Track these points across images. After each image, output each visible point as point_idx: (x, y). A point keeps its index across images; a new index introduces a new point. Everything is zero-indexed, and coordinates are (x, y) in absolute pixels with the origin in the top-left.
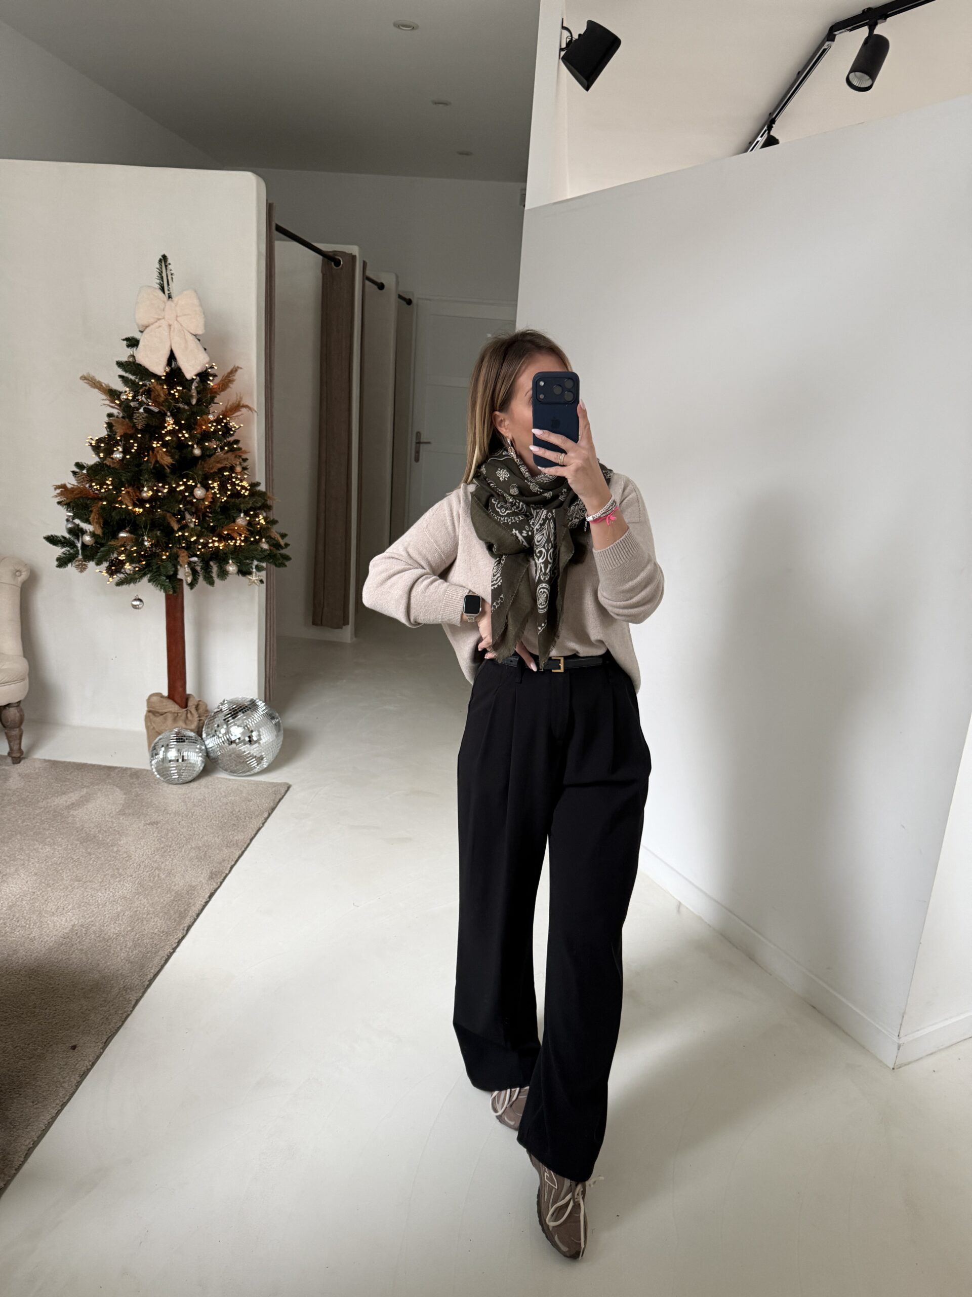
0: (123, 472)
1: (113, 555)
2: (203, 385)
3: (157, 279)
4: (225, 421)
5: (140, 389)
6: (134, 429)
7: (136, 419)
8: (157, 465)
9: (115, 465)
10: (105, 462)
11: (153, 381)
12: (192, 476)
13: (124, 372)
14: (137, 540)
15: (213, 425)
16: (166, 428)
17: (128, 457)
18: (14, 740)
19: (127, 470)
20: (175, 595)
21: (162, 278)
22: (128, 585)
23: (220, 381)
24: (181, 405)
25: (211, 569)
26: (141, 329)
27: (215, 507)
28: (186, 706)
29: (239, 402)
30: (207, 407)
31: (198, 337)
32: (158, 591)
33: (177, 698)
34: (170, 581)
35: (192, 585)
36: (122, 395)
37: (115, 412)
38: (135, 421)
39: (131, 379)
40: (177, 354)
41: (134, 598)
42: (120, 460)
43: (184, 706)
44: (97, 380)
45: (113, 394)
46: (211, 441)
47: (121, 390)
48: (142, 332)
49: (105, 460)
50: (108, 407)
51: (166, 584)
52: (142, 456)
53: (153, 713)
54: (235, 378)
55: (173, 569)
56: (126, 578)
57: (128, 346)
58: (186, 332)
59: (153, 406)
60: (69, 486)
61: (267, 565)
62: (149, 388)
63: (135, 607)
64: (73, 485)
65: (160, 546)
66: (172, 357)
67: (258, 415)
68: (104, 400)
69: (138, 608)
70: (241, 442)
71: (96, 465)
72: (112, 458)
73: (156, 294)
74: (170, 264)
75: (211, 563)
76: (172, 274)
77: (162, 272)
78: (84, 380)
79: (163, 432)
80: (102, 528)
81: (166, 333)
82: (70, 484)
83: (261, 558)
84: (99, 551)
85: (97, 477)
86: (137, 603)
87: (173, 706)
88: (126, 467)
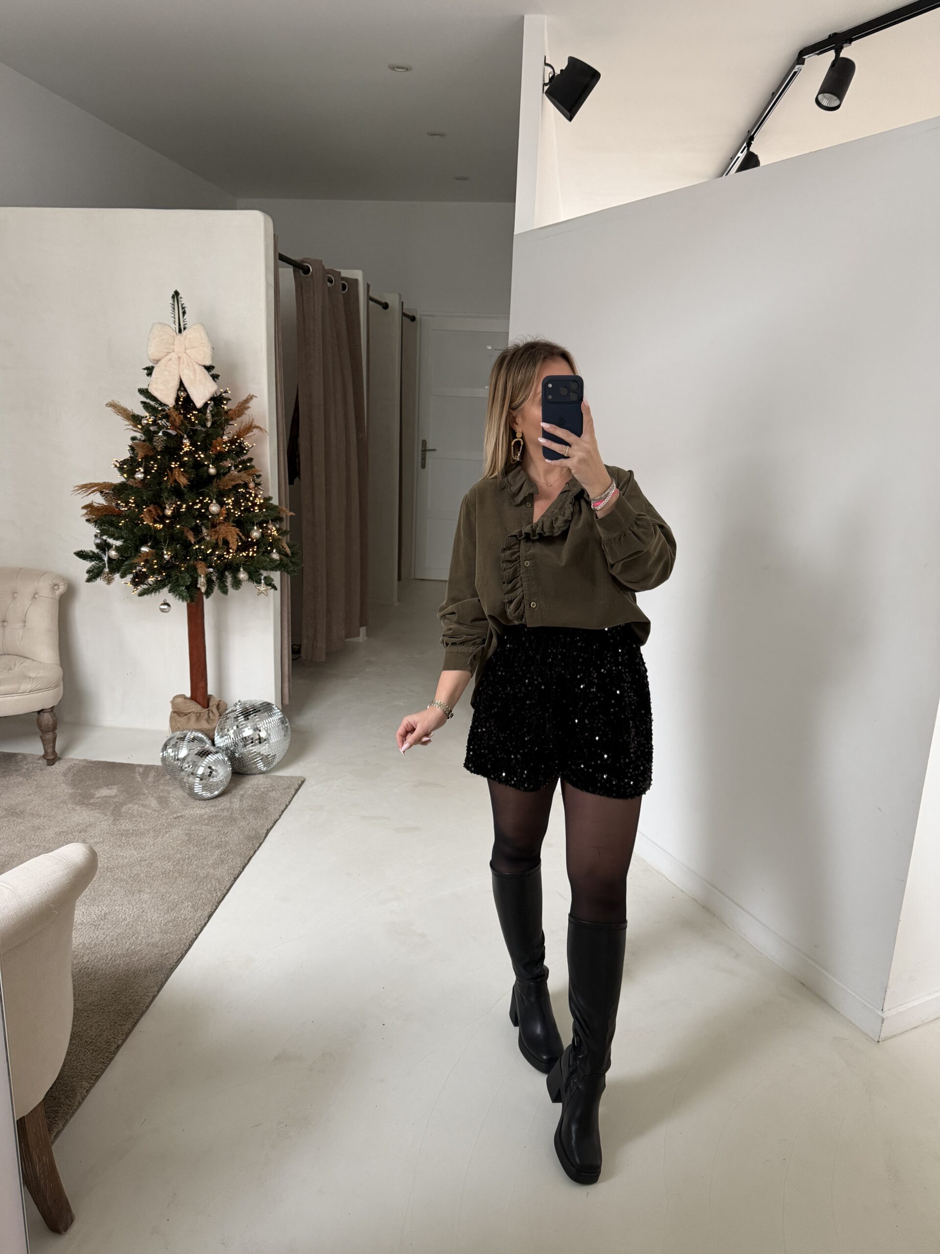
0: (145, 491)
1: (136, 567)
2: (217, 409)
4: (239, 441)
5: (160, 413)
6: (155, 451)
7: (155, 442)
8: (176, 485)
9: (138, 485)
10: (128, 483)
13: (143, 398)
14: (157, 554)
15: (227, 446)
16: (183, 450)
17: (149, 477)
18: (49, 743)
20: (193, 604)
21: (175, 312)
22: (150, 595)
23: (235, 406)
24: (199, 428)
25: (226, 579)
26: (156, 359)
28: (208, 706)
29: (252, 423)
30: (223, 430)
32: (177, 600)
33: (200, 698)
34: (188, 592)
36: (143, 420)
37: (138, 435)
38: (155, 444)
39: (151, 406)
40: (187, 384)
42: (142, 480)
43: (206, 706)
44: (122, 406)
45: (136, 419)
46: (226, 460)
47: (143, 416)
48: (157, 362)
49: (129, 480)
50: (132, 431)
51: (186, 594)
52: (162, 475)
53: (177, 713)
54: (250, 405)
55: (190, 579)
56: (148, 589)
57: (145, 374)
58: (194, 363)
59: (172, 430)
60: (94, 504)
62: (167, 413)
63: (163, 611)
64: (99, 504)
65: (179, 558)
69: (165, 612)
70: (254, 461)
71: (121, 484)
72: (134, 478)
74: (182, 299)
75: (227, 573)
76: (185, 308)
77: (174, 306)
78: (109, 407)
79: (181, 453)
81: (176, 366)
83: (274, 568)
84: (123, 565)
85: (121, 496)
86: (165, 607)
87: (196, 707)
88: (147, 486)
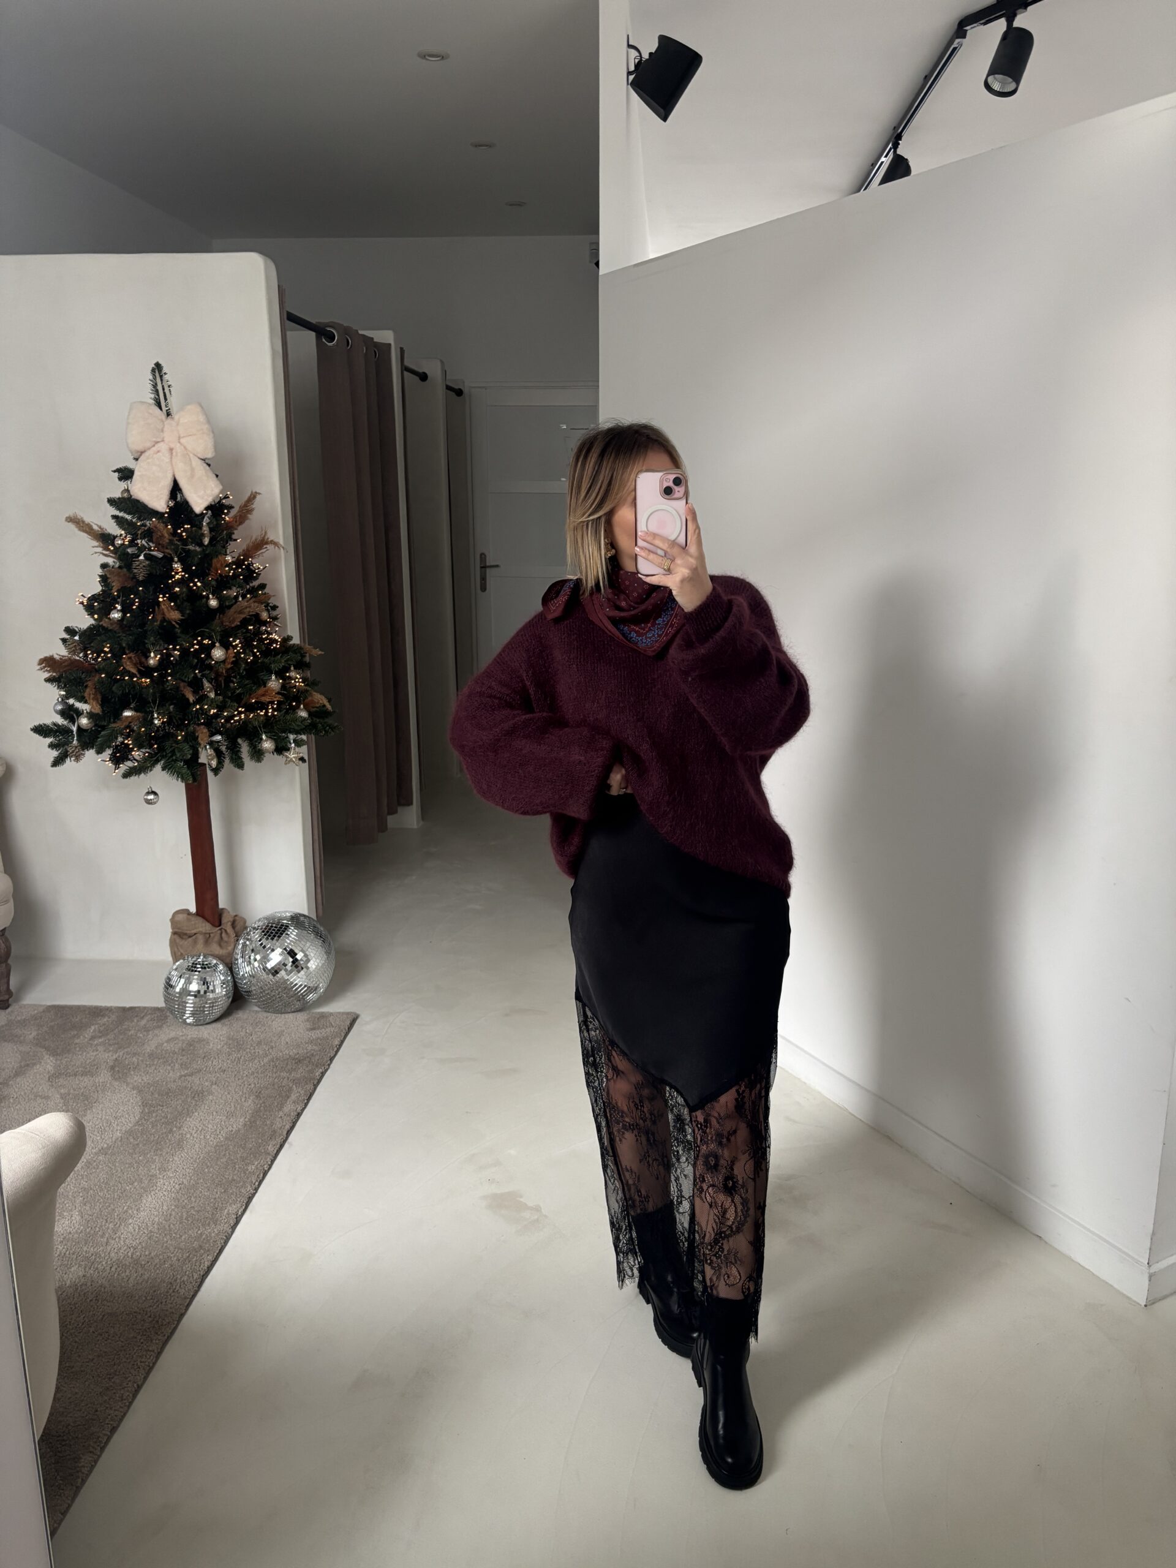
0: (124, 635)
1: (117, 739)
2: (217, 520)
3: (151, 393)
4: (246, 563)
5: (139, 530)
6: (134, 580)
7: (135, 568)
8: (165, 624)
9: (114, 626)
10: (101, 623)
11: (154, 520)
12: (209, 633)
13: (118, 511)
14: (145, 719)
15: (232, 569)
16: (174, 577)
17: (128, 615)
18: (2, 978)
19: (128, 633)
20: (196, 784)
21: (157, 391)
22: (137, 776)
23: (237, 513)
24: (191, 547)
25: (240, 748)
26: (136, 456)
27: (239, 670)
28: (220, 924)
29: (265, 536)
30: (224, 547)
31: (207, 461)
32: (176, 781)
33: (209, 913)
34: (188, 767)
35: (216, 771)
36: (116, 539)
37: (110, 561)
38: (135, 571)
39: (127, 519)
40: (183, 484)
41: (147, 791)
42: (118, 621)
43: (217, 924)
44: (86, 522)
45: (106, 539)
46: (231, 589)
47: (115, 535)
48: (136, 459)
49: (101, 621)
50: (101, 556)
51: (184, 771)
52: (146, 613)
53: (180, 934)
54: (253, 506)
55: (191, 752)
56: (135, 767)
57: (120, 479)
58: (191, 455)
59: (158, 551)
60: (57, 657)
61: (307, 738)
62: (149, 529)
63: (148, 802)
64: (63, 656)
65: (174, 723)
66: (176, 489)
67: (287, 552)
68: (93, 547)
69: (151, 804)
70: (267, 586)
71: (91, 629)
72: (109, 619)
73: (151, 411)
74: (165, 374)
75: (240, 741)
76: (169, 386)
77: (156, 384)
78: (69, 522)
79: (170, 581)
80: (100, 705)
81: (168, 460)
82: (57, 654)
83: (301, 730)
84: (99, 736)
85: (92, 645)
86: (151, 797)
87: (204, 925)
88: (127, 629)
